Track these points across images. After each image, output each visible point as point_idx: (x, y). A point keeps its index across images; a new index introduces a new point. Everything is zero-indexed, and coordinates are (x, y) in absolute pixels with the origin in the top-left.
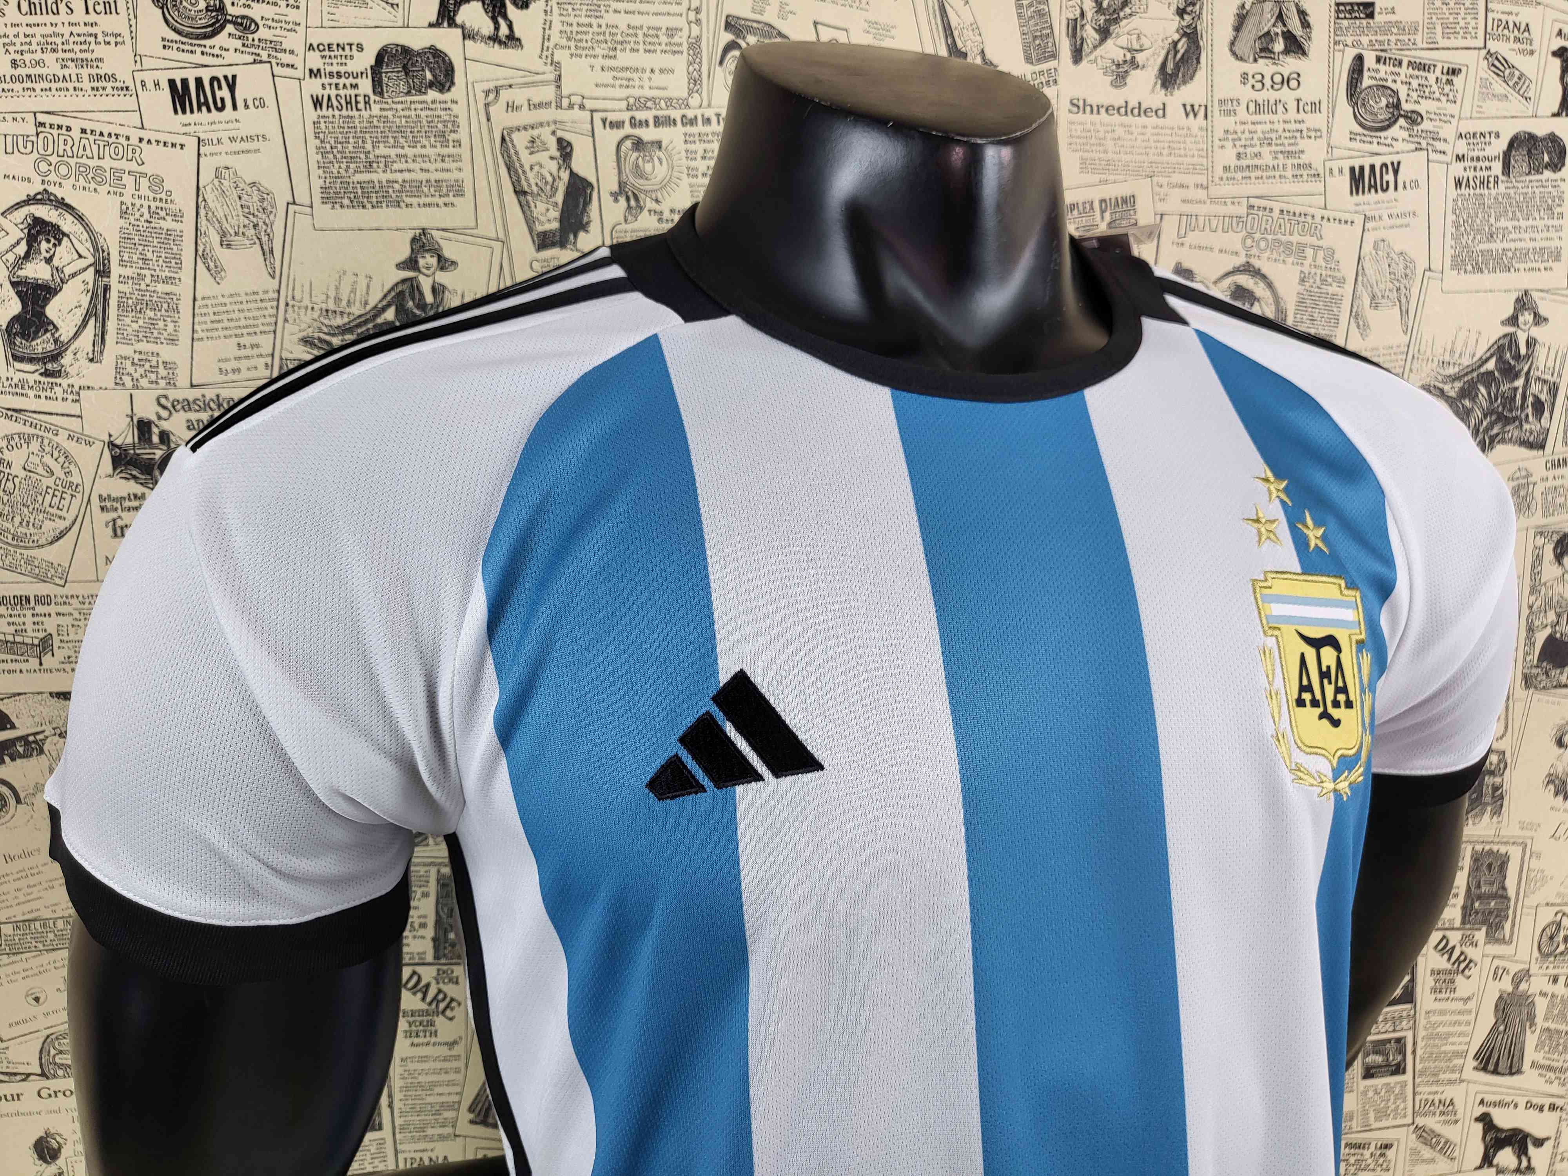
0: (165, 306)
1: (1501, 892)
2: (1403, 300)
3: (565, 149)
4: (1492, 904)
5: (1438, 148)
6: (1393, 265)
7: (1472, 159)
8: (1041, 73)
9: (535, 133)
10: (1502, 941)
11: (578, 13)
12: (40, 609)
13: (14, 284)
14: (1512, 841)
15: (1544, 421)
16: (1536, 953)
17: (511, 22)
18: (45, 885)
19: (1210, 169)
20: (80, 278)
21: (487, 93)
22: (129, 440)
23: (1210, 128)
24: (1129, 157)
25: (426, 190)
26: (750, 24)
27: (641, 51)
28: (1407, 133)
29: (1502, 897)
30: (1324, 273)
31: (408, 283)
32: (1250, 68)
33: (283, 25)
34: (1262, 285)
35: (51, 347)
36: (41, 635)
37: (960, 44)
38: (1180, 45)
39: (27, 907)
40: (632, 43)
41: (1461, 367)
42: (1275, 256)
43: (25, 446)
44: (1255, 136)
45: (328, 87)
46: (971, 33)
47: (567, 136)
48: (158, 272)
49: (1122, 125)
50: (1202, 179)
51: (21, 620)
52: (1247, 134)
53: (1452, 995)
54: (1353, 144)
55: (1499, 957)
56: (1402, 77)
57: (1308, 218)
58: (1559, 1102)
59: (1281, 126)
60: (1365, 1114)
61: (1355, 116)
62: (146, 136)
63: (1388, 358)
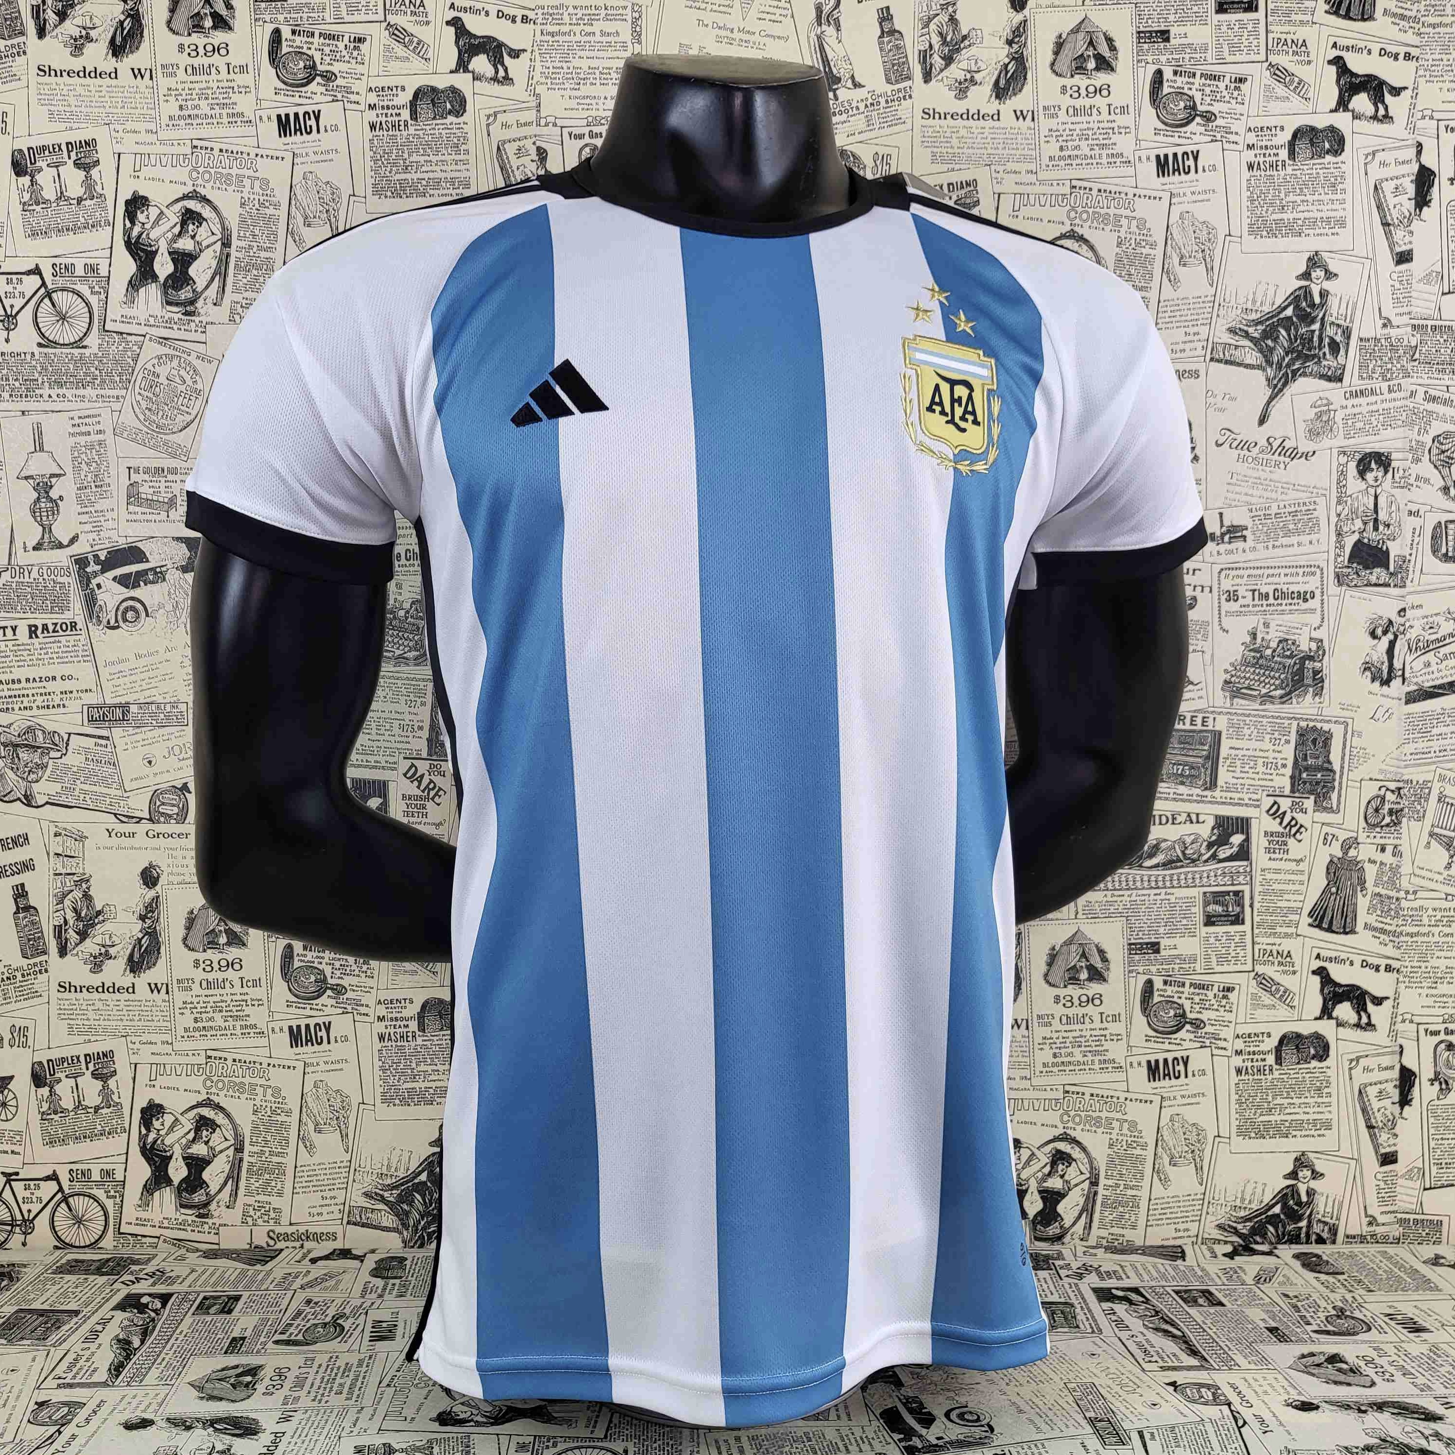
0: (265, 267)
1: (1326, 765)
2: (1208, 260)
4: (1319, 776)
5: (1232, 140)
7: (1261, 147)
8: (899, 90)
9: (521, 143)
10: (1330, 810)
11: (553, 59)
12: (170, 477)
14: (1334, 719)
15: (1341, 359)
16: (1363, 824)
18: (160, 678)
19: (1038, 159)
20: (211, 249)
21: (488, 117)
23: (1037, 128)
24: (971, 151)
27: (597, 84)
28: (1203, 128)
29: (1327, 770)
30: (1138, 238)
32: (1068, 82)
33: (353, 75)
36: (170, 495)
37: (835, 71)
38: (1010, 66)
39: (147, 693)
40: (591, 79)
42: (1095, 225)
43: (169, 363)
44: (1075, 133)
45: (380, 116)
47: (543, 145)
48: (262, 244)
49: (964, 127)
50: (1032, 167)
51: (157, 485)
52: (1067, 132)
53: (1285, 856)
54: (1158, 138)
55: (1328, 824)
56: (1197, 86)
57: (1123, 195)
58: (1395, 964)
59: (1096, 125)
60: (1208, 958)
61: (1158, 116)
62: (260, 151)
63: (1198, 305)
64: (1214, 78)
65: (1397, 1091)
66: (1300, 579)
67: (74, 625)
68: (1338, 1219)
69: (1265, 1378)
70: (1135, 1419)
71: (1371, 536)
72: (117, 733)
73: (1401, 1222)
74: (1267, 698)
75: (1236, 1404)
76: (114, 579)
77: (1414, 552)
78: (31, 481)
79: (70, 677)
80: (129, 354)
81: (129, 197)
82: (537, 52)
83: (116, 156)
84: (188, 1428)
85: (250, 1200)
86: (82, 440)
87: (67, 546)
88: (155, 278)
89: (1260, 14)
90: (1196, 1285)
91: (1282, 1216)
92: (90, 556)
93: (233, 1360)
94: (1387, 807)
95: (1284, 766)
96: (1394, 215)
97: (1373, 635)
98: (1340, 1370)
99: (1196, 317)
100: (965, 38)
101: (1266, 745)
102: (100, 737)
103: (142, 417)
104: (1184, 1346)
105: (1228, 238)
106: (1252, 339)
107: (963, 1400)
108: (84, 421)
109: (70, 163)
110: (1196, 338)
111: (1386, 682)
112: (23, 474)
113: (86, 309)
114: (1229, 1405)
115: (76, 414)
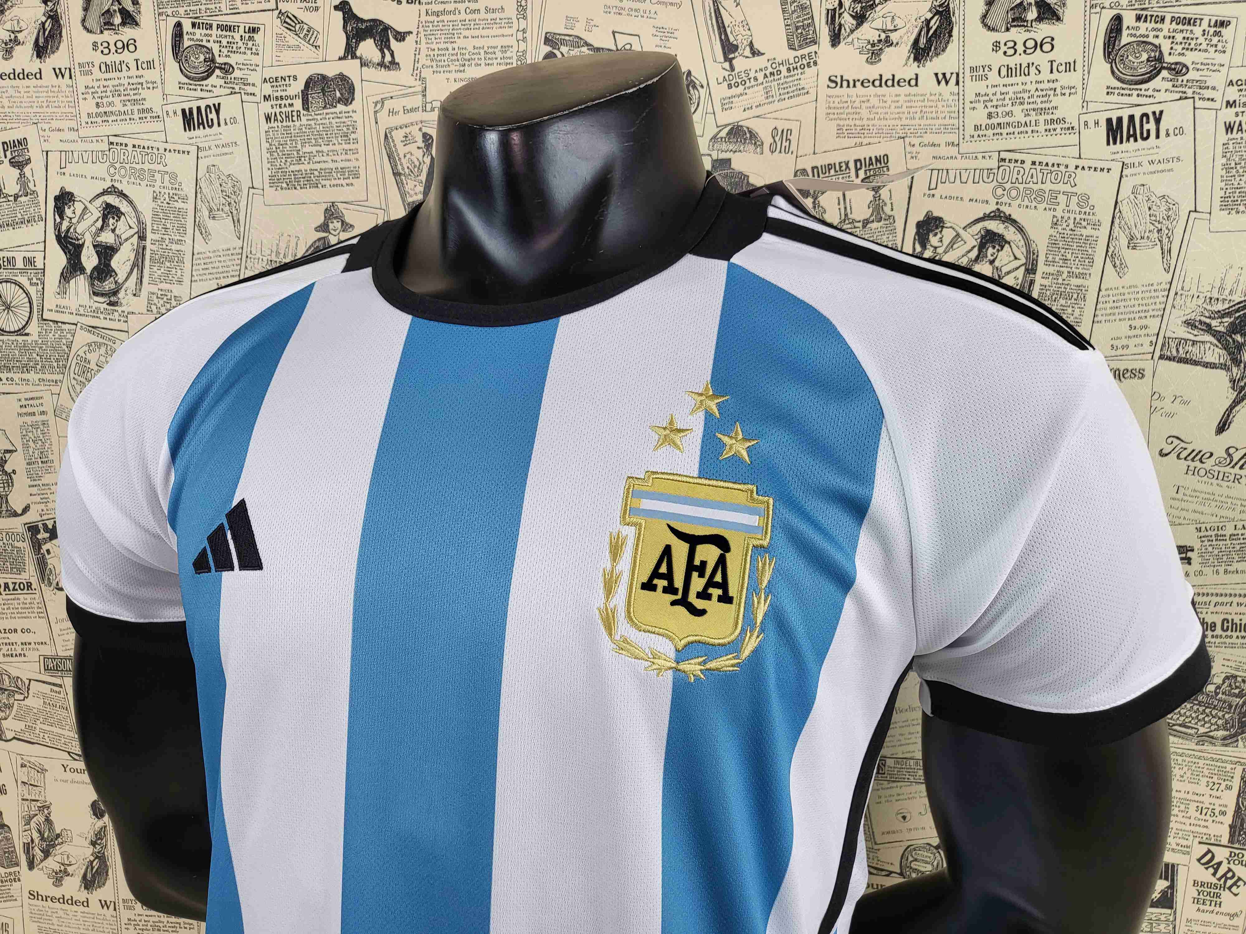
0: (176, 259)
2: (1165, 241)
5: (1207, 97)
6: (1154, 208)
8: (803, 57)
11: (438, 41)
13: (95, 246)
17: (393, 52)
19: (961, 128)
21: (376, 103)
23: (961, 93)
24: (883, 122)
25: (335, 175)
26: (563, 37)
27: (483, 65)
28: (1171, 84)
30: (1078, 217)
31: (322, 242)
32: (1002, 37)
33: (249, 67)
34: (1012, 229)
35: (113, 286)
37: (731, 39)
40: (476, 59)
41: (1232, 304)
42: (1026, 202)
43: (98, 350)
44: (1007, 97)
45: (275, 107)
46: (741, 29)
48: (173, 237)
49: (876, 95)
50: (953, 138)
52: (998, 96)
53: (1217, 909)
54: (1111, 98)
56: (1165, 32)
57: (1062, 168)
59: (1033, 87)
61: (1113, 72)
62: (168, 146)
63: (1148, 295)
64: (1189, 22)
67: (29, 585)
74: (1206, 738)
79: (28, 631)
80: (64, 341)
82: (423, 33)
83: (45, 153)
86: (28, 420)
87: (21, 515)
88: (82, 270)
92: (40, 525)
95: (1223, 813)
99: (1144, 308)
101: (1202, 788)
102: (54, 685)
105: (1193, 215)
108: (30, 402)
109: (7, 162)
110: (1144, 332)
113: (26, 300)
115: (22, 396)
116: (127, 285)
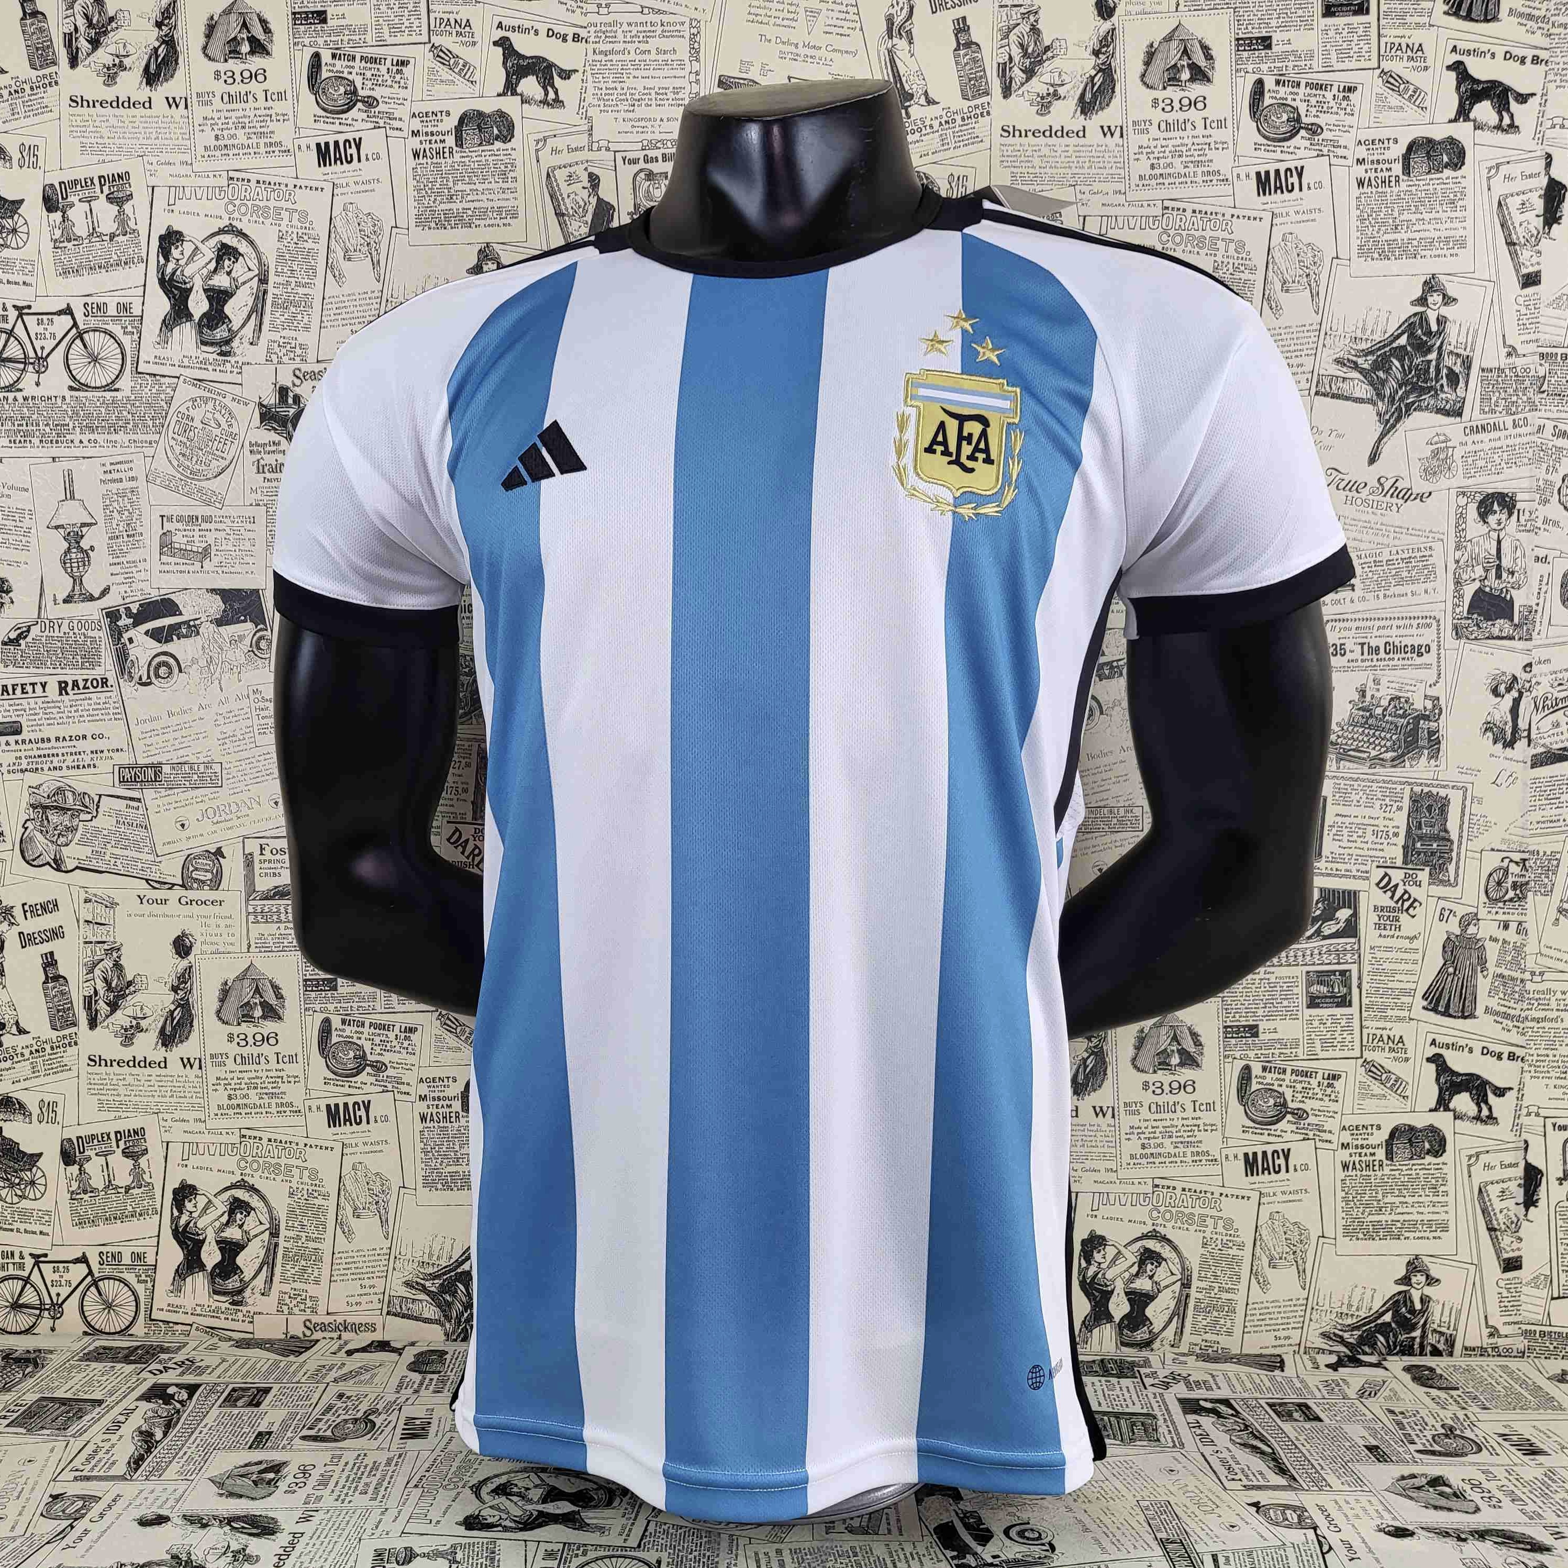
0: (303, 304)
1: (1442, 834)
2: (1313, 285)
3: (594, 181)
4: (1435, 846)
5: (1340, 154)
7: (1372, 162)
8: (976, 107)
9: (572, 170)
10: (1447, 883)
11: (606, 80)
12: (205, 526)
14: (1451, 784)
15: (1460, 391)
16: (1483, 898)
18: (193, 737)
19: (1127, 178)
20: (248, 285)
21: (538, 142)
22: (272, 402)
23: (1126, 145)
24: (1054, 171)
25: (490, 214)
27: (653, 105)
28: (1309, 142)
29: (1444, 839)
30: (1236, 263)
32: (1160, 94)
33: (396, 101)
35: (226, 334)
36: (205, 545)
37: (907, 88)
39: (181, 752)
40: (647, 100)
43: (203, 406)
44: (1167, 150)
45: (424, 142)
47: (596, 171)
48: (300, 280)
49: (1047, 145)
50: (1120, 187)
51: (191, 534)
52: (1159, 149)
53: (1397, 933)
54: (1258, 154)
55: (1444, 899)
56: (1301, 96)
57: (1219, 216)
58: (1519, 1052)
59: (1189, 142)
60: (1311, 1042)
61: (1259, 130)
62: (298, 183)
63: (1301, 335)
64: (1320, 87)
65: (1522, 1190)
66: (1414, 631)
67: (105, 682)
68: (1455, 1329)
69: (1357, 1501)
70: (1210, 1542)
71: (1492, 583)
72: (149, 794)
73: (1526, 1333)
74: (1378, 761)
75: (1323, 1530)
76: (147, 633)
77: (1541, 601)
78: (62, 531)
79: (101, 736)
80: (163, 396)
81: (163, 232)
82: (589, 72)
83: (150, 189)
84: (204, 1526)
85: (286, 1288)
86: (114, 487)
87: (99, 598)
88: (189, 316)
89: (1372, 17)
90: (1293, 1398)
91: (1393, 1325)
92: (122, 610)
93: (256, 1455)
94: (1510, 879)
95: (1396, 835)
96: (1520, 234)
97: (1495, 692)
98: (1441, 1494)
99: (1299, 347)
100: (1047, 49)
101: (1376, 812)
102: (131, 799)
103: (175, 463)
104: (1272, 1464)
105: (1335, 261)
106: (1362, 371)
107: (1024, 1516)
108: (116, 467)
109: (103, 197)
110: (1300, 369)
111: (1510, 744)
112: (53, 524)
113: (118, 351)
114: (1315, 1528)
115: (107, 461)
116: (242, 332)
